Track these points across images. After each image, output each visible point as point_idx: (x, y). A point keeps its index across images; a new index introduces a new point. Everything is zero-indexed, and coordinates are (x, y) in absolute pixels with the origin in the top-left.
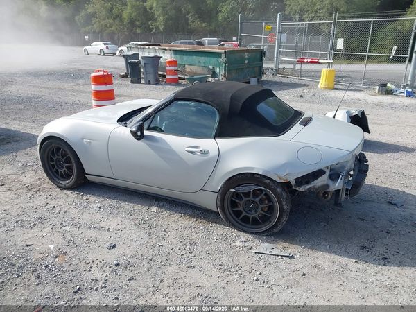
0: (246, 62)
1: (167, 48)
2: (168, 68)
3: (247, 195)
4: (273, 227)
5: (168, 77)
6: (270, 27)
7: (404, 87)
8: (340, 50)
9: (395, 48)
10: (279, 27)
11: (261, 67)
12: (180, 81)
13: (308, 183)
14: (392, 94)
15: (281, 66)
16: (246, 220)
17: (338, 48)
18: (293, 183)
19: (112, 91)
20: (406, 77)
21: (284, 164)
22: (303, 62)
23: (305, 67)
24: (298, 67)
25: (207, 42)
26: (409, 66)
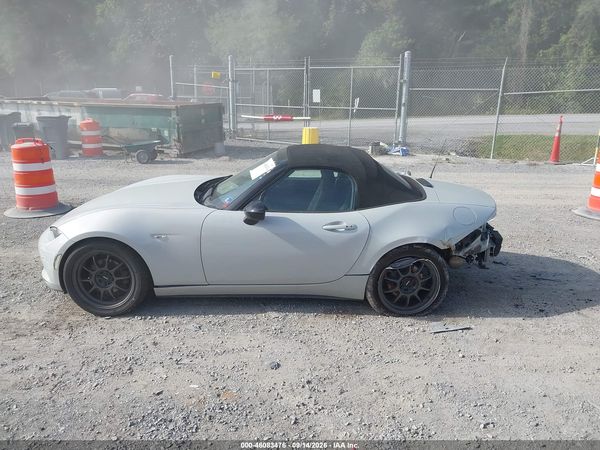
0: (203, 121)
1: (76, 104)
2: (86, 133)
3: (404, 271)
4: (436, 301)
5: (86, 146)
6: (219, 74)
7: (397, 145)
8: (317, 104)
9: (357, 100)
10: (232, 74)
11: (221, 127)
12: (105, 152)
13: (467, 246)
14: (386, 154)
15: (240, 126)
16: (402, 302)
17: (314, 101)
18: (453, 248)
19: (50, 172)
20: (397, 133)
21: (446, 229)
22: (272, 120)
23: (274, 126)
24: (264, 126)
25: (101, 93)
26: (399, 121)
